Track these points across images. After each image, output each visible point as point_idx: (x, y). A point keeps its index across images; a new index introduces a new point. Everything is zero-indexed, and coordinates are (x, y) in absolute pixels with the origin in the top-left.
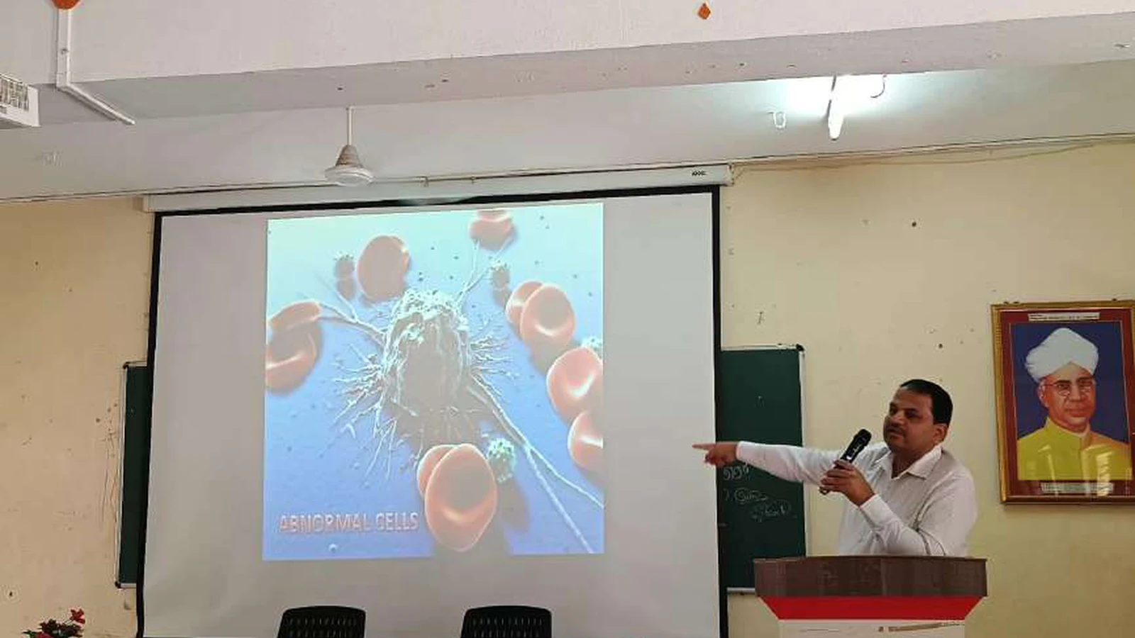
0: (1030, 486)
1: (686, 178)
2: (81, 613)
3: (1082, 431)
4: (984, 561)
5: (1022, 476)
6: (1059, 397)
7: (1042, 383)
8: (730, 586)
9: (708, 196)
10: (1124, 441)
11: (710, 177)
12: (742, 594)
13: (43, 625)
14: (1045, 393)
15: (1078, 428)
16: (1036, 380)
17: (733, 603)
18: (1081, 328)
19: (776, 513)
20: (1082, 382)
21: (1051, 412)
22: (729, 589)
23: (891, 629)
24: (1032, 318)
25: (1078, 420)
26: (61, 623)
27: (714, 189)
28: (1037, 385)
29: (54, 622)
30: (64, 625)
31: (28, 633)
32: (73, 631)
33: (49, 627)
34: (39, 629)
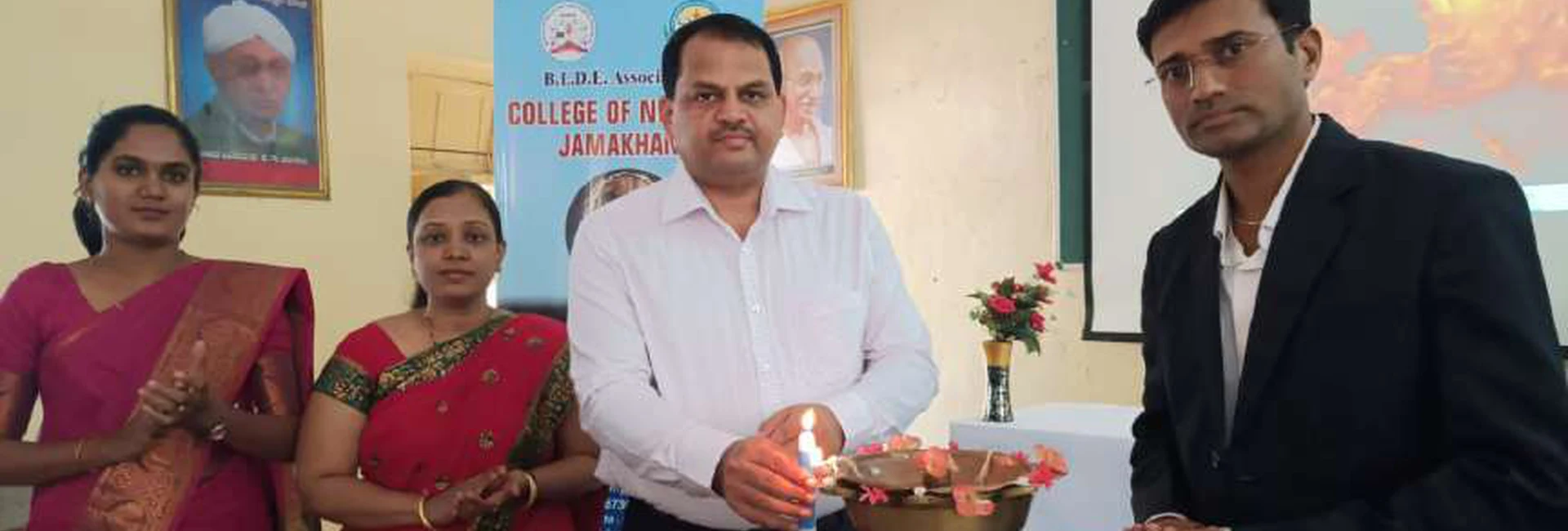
2: (1049, 267)
26: (1024, 283)
29: (1012, 280)
30: (1026, 285)
31: (977, 296)
32: (1039, 295)
33: (1007, 288)
34: (991, 292)
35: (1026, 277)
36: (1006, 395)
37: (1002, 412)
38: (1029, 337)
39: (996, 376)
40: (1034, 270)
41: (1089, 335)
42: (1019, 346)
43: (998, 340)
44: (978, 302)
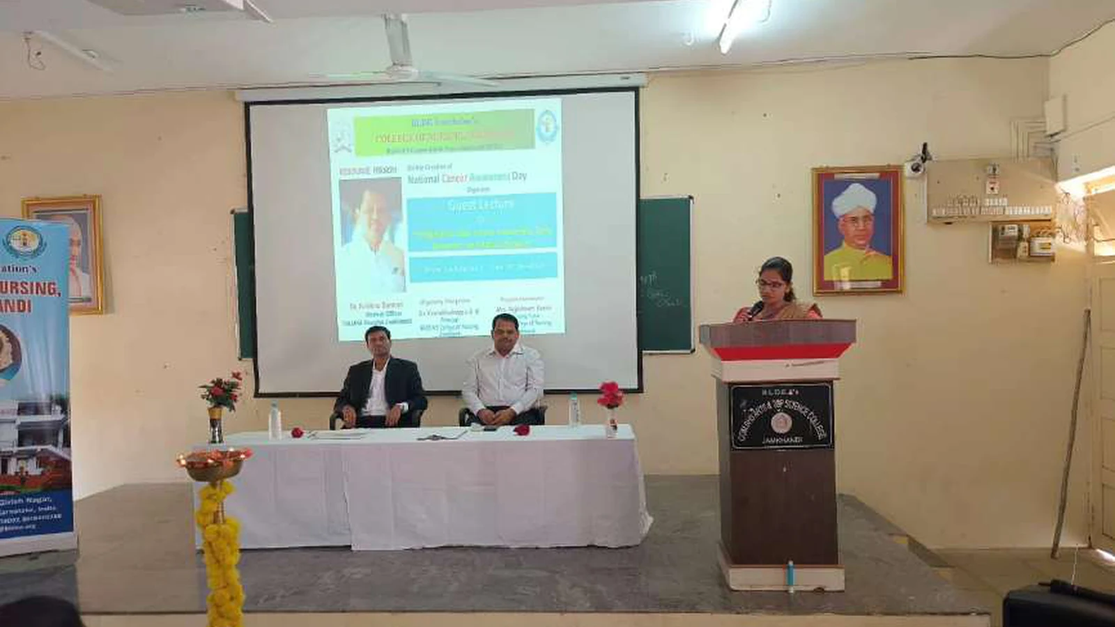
0: (831, 284)
1: (616, 81)
2: (239, 374)
3: (863, 249)
4: (854, 321)
5: (826, 278)
6: (852, 229)
7: (841, 219)
8: (645, 350)
9: (632, 94)
10: (888, 255)
11: (633, 81)
12: (651, 354)
13: (213, 382)
14: (843, 225)
15: (861, 247)
16: (837, 216)
17: (645, 360)
18: (868, 184)
19: (673, 304)
20: (866, 218)
21: (846, 237)
22: (644, 352)
23: (794, 365)
24: (837, 176)
25: (861, 242)
26: (226, 381)
27: (636, 89)
28: (838, 220)
29: (221, 380)
30: (228, 382)
31: (204, 387)
32: (234, 386)
33: (218, 383)
34: (212, 385)
35: (227, 377)
36: (220, 431)
37: (217, 439)
38: (229, 404)
39: (214, 423)
40: (231, 375)
41: (257, 395)
42: (225, 409)
43: (215, 407)
44: (205, 390)
